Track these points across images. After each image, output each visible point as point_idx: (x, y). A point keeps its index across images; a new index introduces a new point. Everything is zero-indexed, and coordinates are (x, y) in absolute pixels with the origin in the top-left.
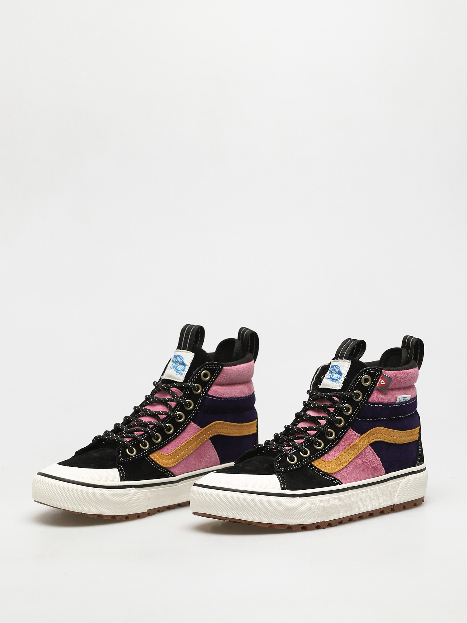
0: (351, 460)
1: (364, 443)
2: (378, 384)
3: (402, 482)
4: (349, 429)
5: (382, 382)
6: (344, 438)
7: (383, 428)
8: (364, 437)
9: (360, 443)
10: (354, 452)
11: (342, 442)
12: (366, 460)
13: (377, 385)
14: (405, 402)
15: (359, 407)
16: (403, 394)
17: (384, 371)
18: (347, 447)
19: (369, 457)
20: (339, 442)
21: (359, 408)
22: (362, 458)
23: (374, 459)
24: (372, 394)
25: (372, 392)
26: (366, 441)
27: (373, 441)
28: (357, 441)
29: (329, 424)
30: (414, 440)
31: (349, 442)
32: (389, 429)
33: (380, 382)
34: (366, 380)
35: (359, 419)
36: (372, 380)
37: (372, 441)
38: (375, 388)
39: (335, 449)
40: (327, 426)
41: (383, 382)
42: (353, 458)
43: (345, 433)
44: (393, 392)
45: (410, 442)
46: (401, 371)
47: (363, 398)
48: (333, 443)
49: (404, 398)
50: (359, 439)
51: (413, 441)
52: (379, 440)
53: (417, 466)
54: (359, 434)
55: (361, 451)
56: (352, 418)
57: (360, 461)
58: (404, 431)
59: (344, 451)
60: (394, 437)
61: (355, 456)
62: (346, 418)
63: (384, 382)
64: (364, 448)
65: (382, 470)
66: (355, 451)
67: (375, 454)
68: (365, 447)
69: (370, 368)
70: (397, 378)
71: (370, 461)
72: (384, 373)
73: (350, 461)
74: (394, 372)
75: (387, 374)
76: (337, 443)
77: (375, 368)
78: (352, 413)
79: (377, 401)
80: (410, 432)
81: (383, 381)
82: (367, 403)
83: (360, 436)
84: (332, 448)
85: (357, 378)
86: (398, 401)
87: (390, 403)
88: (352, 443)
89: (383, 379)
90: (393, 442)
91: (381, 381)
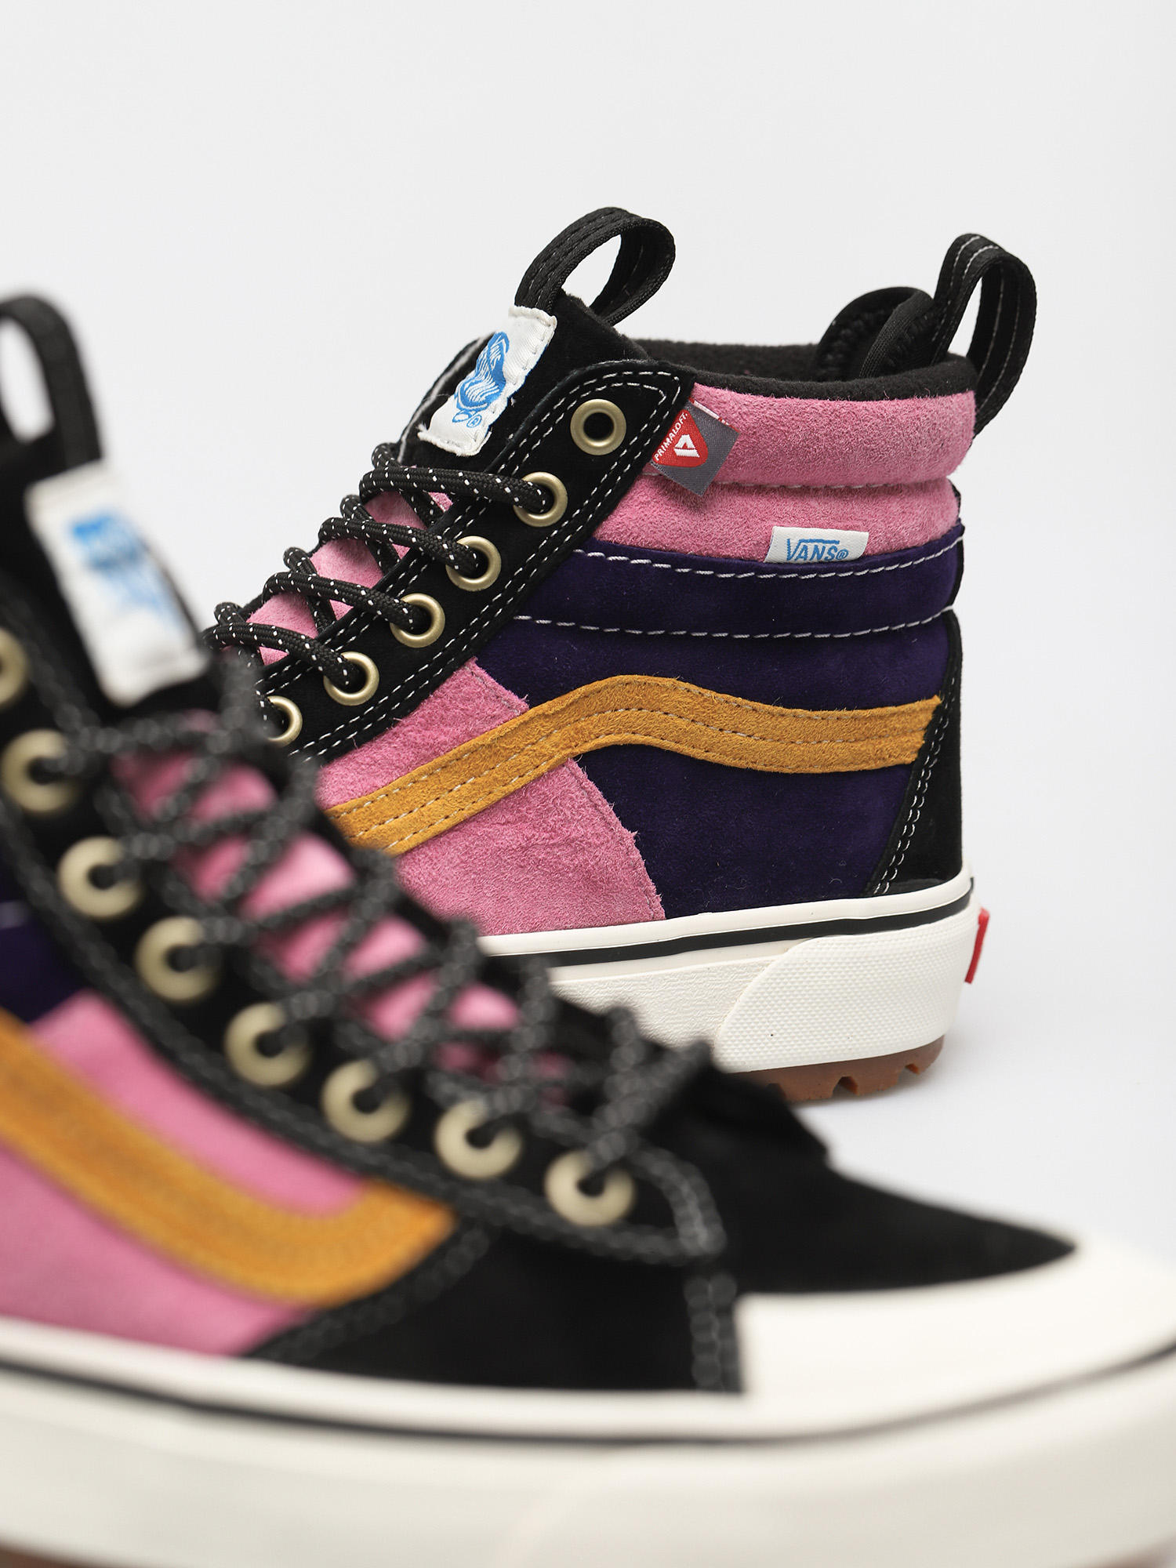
0: (449, 823)
1: (546, 746)
2: (660, 452)
3: (767, 970)
4: (461, 663)
5: (680, 444)
6: (427, 708)
7: (668, 682)
8: (547, 716)
9: (519, 741)
10: (473, 784)
11: (411, 728)
12: (545, 835)
13: (656, 457)
14: (828, 562)
15: (539, 558)
16: (822, 521)
17: (706, 389)
18: (436, 754)
19: (567, 821)
20: (389, 724)
21: (537, 562)
22: (523, 819)
23: (598, 836)
24: (623, 503)
25: (622, 492)
26: (557, 736)
27: (605, 740)
28: (499, 730)
29: (359, 625)
30: (880, 764)
31: (458, 732)
32: (708, 693)
33: (672, 445)
34: (599, 426)
35: (535, 618)
36: (632, 429)
37: (596, 742)
38: (646, 471)
39: (363, 756)
40: (346, 636)
41: (685, 447)
42: (466, 813)
43: (436, 684)
44: (757, 505)
45: (852, 768)
46: (817, 403)
47: (567, 515)
48: (358, 726)
49: (820, 546)
50: (513, 724)
51: (873, 766)
52: (639, 739)
53: (880, 894)
54: (521, 697)
55: (516, 783)
56: (492, 611)
57: (509, 836)
58: (809, 713)
59: (414, 773)
60: (739, 736)
61: (481, 804)
62: (458, 604)
63: (690, 444)
64: (538, 772)
65: (646, 892)
66: (479, 780)
67: (607, 808)
68: (544, 767)
69: (627, 367)
70: (784, 432)
71: (569, 841)
72: (701, 400)
73: (442, 825)
74: (771, 400)
75: (721, 403)
76: (379, 730)
77: (655, 369)
78: (497, 586)
79: (644, 540)
80: (855, 718)
81: (686, 439)
82: (587, 540)
83: (526, 706)
84: (346, 749)
85: (548, 407)
86: (777, 553)
87: (729, 557)
88: (471, 736)
89: (691, 428)
90: (728, 761)
91: (678, 437)
